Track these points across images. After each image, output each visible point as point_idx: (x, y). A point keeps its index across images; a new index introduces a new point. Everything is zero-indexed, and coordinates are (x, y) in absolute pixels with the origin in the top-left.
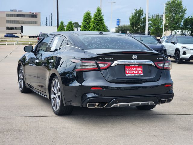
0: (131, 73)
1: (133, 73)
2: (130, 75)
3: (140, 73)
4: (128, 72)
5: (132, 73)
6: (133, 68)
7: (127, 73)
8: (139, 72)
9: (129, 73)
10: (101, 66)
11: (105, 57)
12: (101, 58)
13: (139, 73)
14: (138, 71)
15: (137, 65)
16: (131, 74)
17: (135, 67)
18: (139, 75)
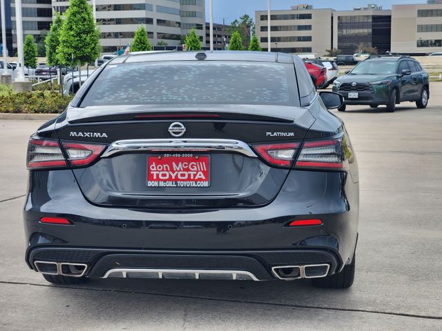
0: (167, 177)
1: (173, 178)
2: (162, 184)
3: (200, 180)
4: (158, 175)
5: (170, 179)
6: (174, 164)
7: (152, 179)
8: (195, 175)
9: (161, 177)
10: (74, 155)
11: (84, 129)
12: (73, 132)
13: (194, 180)
14: (192, 173)
15: (191, 155)
16: (165, 181)
17: (183, 160)
18: (194, 185)
